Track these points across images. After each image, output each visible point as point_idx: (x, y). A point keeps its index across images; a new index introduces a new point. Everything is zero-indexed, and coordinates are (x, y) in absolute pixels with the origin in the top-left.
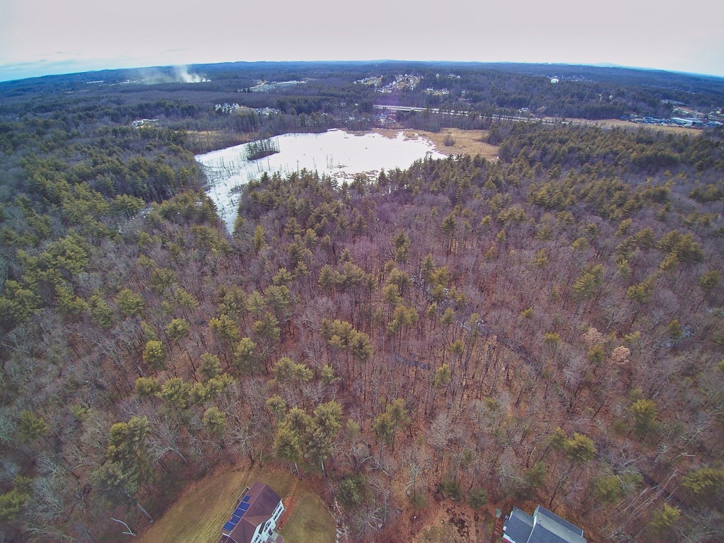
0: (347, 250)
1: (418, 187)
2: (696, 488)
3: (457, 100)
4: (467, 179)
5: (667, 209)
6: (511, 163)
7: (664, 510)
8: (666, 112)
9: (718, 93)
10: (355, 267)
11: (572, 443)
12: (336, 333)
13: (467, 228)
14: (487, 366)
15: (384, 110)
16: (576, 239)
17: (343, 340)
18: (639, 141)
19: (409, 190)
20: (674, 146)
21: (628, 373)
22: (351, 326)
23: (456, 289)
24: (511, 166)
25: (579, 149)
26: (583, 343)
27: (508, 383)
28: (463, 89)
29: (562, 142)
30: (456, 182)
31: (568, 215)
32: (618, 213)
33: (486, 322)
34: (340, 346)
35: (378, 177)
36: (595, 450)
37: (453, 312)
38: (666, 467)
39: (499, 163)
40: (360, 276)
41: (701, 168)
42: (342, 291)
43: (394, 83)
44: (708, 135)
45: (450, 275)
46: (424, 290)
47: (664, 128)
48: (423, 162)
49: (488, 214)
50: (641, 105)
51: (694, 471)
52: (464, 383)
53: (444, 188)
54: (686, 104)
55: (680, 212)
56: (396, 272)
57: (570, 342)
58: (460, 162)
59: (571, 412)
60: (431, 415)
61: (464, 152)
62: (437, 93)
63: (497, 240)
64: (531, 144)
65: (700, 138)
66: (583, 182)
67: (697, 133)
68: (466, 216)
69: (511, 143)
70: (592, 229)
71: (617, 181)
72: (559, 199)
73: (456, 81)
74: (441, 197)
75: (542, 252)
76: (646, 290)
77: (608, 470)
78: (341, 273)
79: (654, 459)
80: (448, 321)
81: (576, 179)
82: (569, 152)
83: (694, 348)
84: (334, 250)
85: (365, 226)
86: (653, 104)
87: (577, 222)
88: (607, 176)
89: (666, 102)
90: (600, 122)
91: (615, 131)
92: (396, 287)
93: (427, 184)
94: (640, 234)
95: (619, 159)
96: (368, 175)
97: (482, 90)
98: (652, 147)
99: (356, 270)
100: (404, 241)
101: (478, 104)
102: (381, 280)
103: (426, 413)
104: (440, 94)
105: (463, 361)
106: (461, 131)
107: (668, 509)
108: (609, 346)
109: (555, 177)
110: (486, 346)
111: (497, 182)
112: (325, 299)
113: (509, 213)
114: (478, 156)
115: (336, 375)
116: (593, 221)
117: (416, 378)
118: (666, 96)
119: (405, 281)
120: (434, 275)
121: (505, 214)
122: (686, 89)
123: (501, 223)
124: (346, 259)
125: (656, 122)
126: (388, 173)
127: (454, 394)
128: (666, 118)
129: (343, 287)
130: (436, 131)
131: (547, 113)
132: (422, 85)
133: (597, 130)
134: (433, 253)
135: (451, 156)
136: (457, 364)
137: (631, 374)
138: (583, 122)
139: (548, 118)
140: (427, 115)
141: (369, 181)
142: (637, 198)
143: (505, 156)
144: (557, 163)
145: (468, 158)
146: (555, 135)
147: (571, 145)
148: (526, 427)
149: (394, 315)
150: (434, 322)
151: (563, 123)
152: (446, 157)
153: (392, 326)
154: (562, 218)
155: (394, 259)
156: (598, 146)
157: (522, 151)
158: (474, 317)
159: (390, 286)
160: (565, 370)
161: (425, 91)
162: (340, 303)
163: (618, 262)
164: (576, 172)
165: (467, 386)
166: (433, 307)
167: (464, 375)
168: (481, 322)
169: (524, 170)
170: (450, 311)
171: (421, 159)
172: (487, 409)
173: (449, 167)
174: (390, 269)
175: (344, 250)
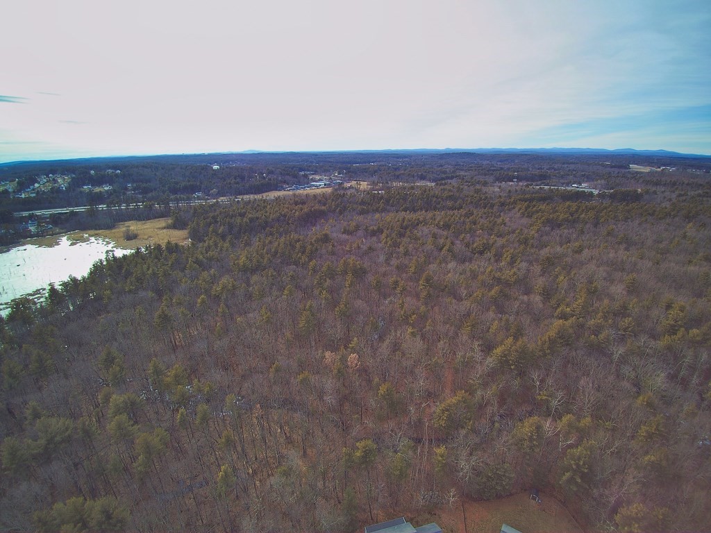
0: (32, 403)
1: (108, 292)
2: (442, 423)
3: (124, 194)
4: (166, 268)
5: (333, 246)
6: (205, 242)
7: (436, 454)
8: (306, 180)
9: (331, 162)
10: (54, 420)
11: (358, 454)
12: (63, 522)
13: (185, 315)
14: (264, 438)
15: (31, 217)
16: (284, 289)
17: (80, 525)
18: (296, 203)
19: (98, 299)
20: (320, 202)
21: (364, 371)
22: (82, 498)
23: (199, 381)
24: (206, 244)
25: (257, 218)
26: (326, 367)
27: (289, 441)
28: (129, 183)
29: (242, 215)
30: (154, 274)
31: (271, 272)
32: (304, 259)
33: (243, 397)
35: (47, 295)
36: (375, 446)
37: (205, 407)
38: (420, 423)
39: (192, 244)
40: (67, 429)
41: (341, 213)
42: (48, 461)
43: (37, 185)
44: (336, 190)
45: (186, 370)
46: (162, 401)
47: (308, 191)
48: (105, 263)
49: (201, 294)
50: (287, 178)
51: (434, 412)
52: (251, 471)
53: (141, 283)
54: (316, 173)
55: (341, 245)
56: (117, 398)
57: (318, 373)
58: (150, 253)
59: (345, 428)
60: (233, 531)
61: (152, 242)
62: (97, 190)
63: (220, 314)
64: (216, 222)
65: (333, 193)
66: (270, 242)
67: (329, 190)
68: (179, 304)
69: (198, 224)
70: (292, 277)
71: (294, 236)
72: (258, 261)
73: (117, 175)
74: (142, 294)
75: (263, 310)
76: (346, 306)
77: (391, 454)
78: (35, 439)
79: (410, 422)
80: (205, 419)
81: (264, 242)
82: (251, 222)
83: (390, 331)
84: (10, 412)
85: (50, 362)
86: (295, 176)
87: (279, 275)
88: (286, 234)
89: (303, 173)
90: (264, 195)
91: (278, 199)
92: (124, 417)
93: (119, 285)
94: (324, 269)
95: (289, 220)
96: (31, 298)
97: (149, 181)
98: (306, 206)
99: (57, 424)
100: (114, 358)
101: (150, 195)
102: (101, 418)
104: (102, 190)
105: (239, 449)
106: (140, 222)
107: (438, 451)
108: (344, 360)
109: (248, 244)
110: (255, 421)
111: (197, 262)
112: (24, 486)
113: (221, 286)
114: (169, 243)
116: (290, 270)
117: (198, 504)
118: (301, 170)
119: (133, 403)
120: (168, 379)
121: (217, 288)
122: (312, 162)
123: (217, 298)
124: (37, 415)
125: (302, 188)
126: (60, 287)
127: (245, 490)
128: (307, 184)
129: (46, 456)
130: (110, 227)
131: (221, 193)
132: (76, 184)
133: (265, 201)
134: (156, 356)
135: (138, 249)
136: (235, 457)
137: (366, 371)
138: (252, 197)
139: (222, 198)
140: (92, 213)
141: (35, 303)
142: (311, 244)
143: (196, 236)
144: (244, 233)
145: (158, 247)
146: (234, 211)
147: (250, 216)
148: (321, 468)
149: (137, 451)
150: (189, 430)
151: (236, 200)
152: (133, 251)
153: (140, 465)
154: (267, 276)
155: (108, 385)
156: (270, 213)
157: (211, 229)
158: (230, 399)
159: (115, 420)
160: (325, 398)
161: (82, 189)
162: (51, 479)
163: (320, 294)
164: (262, 236)
165: (255, 472)
166: (182, 414)
167: (247, 463)
168: (238, 400)
169: (219, 245)
170: (202, 407)
171: (101, 260)
172: (283, 479)
173: (140, 260)
174: (107, 399)
175: (27, 406)
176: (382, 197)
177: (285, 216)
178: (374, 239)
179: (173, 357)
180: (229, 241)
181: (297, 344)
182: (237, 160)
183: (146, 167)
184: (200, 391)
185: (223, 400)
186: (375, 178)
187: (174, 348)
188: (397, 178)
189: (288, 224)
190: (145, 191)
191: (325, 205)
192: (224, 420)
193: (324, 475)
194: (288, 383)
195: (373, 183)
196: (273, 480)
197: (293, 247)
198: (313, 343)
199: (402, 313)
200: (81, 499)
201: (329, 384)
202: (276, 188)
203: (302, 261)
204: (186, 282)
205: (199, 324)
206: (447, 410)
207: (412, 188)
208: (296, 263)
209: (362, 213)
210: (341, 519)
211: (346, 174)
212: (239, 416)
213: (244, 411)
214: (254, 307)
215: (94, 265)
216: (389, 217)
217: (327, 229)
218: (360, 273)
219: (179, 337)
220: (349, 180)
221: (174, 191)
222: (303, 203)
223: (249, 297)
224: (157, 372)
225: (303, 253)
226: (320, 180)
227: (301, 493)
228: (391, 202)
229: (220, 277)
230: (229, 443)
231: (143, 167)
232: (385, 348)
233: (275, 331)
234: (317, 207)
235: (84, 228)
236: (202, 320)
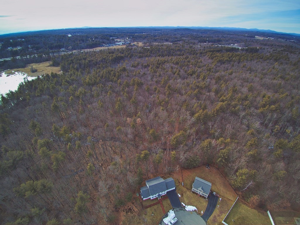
0: (4, 146)
1: (28, 97)
2: (174, 143)
3: (28, 50)
4: (53, 85)
5: (128, 73)
6: (69, 72)
8: (113, 42)
9: (125, 32)
10: (14, 152)
11: (143, 155)
12: (26, 191)
13: (65, 105)
14: (104, 152)
16: (108, 92)
17: (33, 191)
18: (110, 53)
19: (24, 100)
20: (120, 52)
21: (143, 125)
23: (75, 132)
24: (70, 73)
25: (92, 60)
26: (128, 124)
27: (115, 152)
29: (85, 59)
30: (48, 88)
31: (101, 85)
32: (115, 79)
33: (94, 137)
34: (33, 195)
36: (149, 152)
38: (165, 143)
39: (63, 73)
40: (21, 155)
41: (130, 57)
42: (15, 168)
44: (128, 46)
45: (68, 128)
46: (60, 141)
47: (115, 47)
48: (24, 84)
49: (71, 96)
50: (105, 40)
51: (171, 139)
52: (100, 164)
53: (43, 92)
54: (118, 38)
55: (131, 72)
56: (40, 141)
57: (125, 126)
58: (44, 78)
59: (137, 147)
60: (96, 186)
61: (44, 73)
62: (15, 49)
63: (80, 104)
64: (73, 62)
65: (126, 48)
66: (99, 72)
67: (125, 46)
68: (61, 101)
69: (65, 64)
70: (111, 87)
71: (110, 68)
72: (94, 80)
73: (23, 42)
74: (44, 97)
75: (99, 102)
76: (135, 99)
77: (155, 155)
78: (8, 160)
79: (162, 143)
80: (79, 146)
81: (97, 72)
82: (89, 62)
83: (154, 109)
85: (8, 128)
86: (108, 40)
87: (105, 86)
88: (106, 68)
89: (111, 38)
90: (94, 49)
91: (101, 51)
92: (45, 148)
93: (33, 93)
94: (125, 83)
97: (38, 44)
98: (114, 54)
99: (16, 153)
100: (36, 125)
101: (40, 50)
102: (35, 150)
103: (93, 187)
104: (17, 49)
105: (95, 157)
106: (37, 64)
107: (172, 153)
108: (135, 121)
109: (89, 73)
110: (100, 146)
111: (67, 81)
112: (7, 179)
113: (79, 92)
114: (52, 73)
115: (41, 209)
116: (109, 84)
117: (81, 178)
118: (111, 36)
119: (48, 143)
120: (61, 132)
121: (77, 93)
122: (116, 33)
123: (78, 97)
124: (6, 151)
125: (112, 45)
126: (6, 96)
127: (99, 171)
128: (114, 44)
129: (14, 166)
130: (24, 67)
131: (74, 49)
132: (4, 47)
133: (95, 52)
134: (55, 123)
135: (38, 76)
136: (93, 160)
137: (144, 125)
138: (89, 50)
139: (74, 51)
140: (14, 61)
142: (118, 72)
143: (64, 69)
144: (87, 67)
145: (48, 75)
146: (81, 57)
147: (89, 59)
148: (128, 161)
149: (52, 161)
150: (73, 151)
151: (81, 52)
152: (36, 78)
153: (54, 166)
154: (99, 87)
155: (35, 136)
156: (98, 58)
157: (71, 66)
158: (89, 138)
159: (41, 149)
160: (128, 136)
161: (7, 49)
162: (18, 175)
163: (123, 94)
164: (95, 69)
165: (102, 165)
166: (69, 145)
167: (99, 161)
168: (92, 138)
169: (76, 73)
170: (78, 142)
171: (22, 83)
172: (114, 167)
173: (40, 82)
174: (36, 141)
175: (2, 147)
176: (149, 50)
177: (105, 59)
178: (146, 69)
179: (62, 123)
180: (80, 72)
181: (115, 115)
182: (79, 32)
183: (36, 37)
184: (76, 136)
185: (86, 139)
186: (145, 41)
187: (62, 119)
188: (155, 40)
189: (107, 63)
190: (37, 49)
191: (123, 54)
192: (87, 147)
193: (129, 164)
194: (112, 131)
195: (145, 43)
196: (109, 167)
197: (110, 74)
198: (122, 115)
199: (158, 101)
200: (32, 181)
201: (130, 131)
202: (99, 45)
203: (114, 80)
204: (63, 91)
205: (71, 109)
206: (176, 138)
207: (162, 45)
208: (112, 81)
209: (140, 57)
210: (137, 178)
211: (132, 38)
212: (94, 145)
213: (95, 143)
214: (95, 101)
215: (19, 85)
216: (152, 59)
217: (124, 65)
218: (140, 85)
219: (63, 114)
220: (134, 42)
221: (51, 48)
222: (113, 53)
223: (92, 96)
224: (56, 129)
225: (115, 76)
226: (120, 42)
227: (121, 171)
228: (153, 52)
229: (78, 88)
230: (90, 155)
231: (35, 37)
232: (152, 115)
233: (105, 111)
234: (119, 55)
235: (12, 68)
236: (73, 107)
